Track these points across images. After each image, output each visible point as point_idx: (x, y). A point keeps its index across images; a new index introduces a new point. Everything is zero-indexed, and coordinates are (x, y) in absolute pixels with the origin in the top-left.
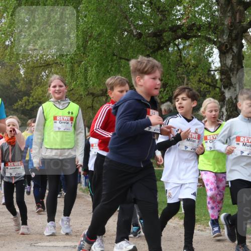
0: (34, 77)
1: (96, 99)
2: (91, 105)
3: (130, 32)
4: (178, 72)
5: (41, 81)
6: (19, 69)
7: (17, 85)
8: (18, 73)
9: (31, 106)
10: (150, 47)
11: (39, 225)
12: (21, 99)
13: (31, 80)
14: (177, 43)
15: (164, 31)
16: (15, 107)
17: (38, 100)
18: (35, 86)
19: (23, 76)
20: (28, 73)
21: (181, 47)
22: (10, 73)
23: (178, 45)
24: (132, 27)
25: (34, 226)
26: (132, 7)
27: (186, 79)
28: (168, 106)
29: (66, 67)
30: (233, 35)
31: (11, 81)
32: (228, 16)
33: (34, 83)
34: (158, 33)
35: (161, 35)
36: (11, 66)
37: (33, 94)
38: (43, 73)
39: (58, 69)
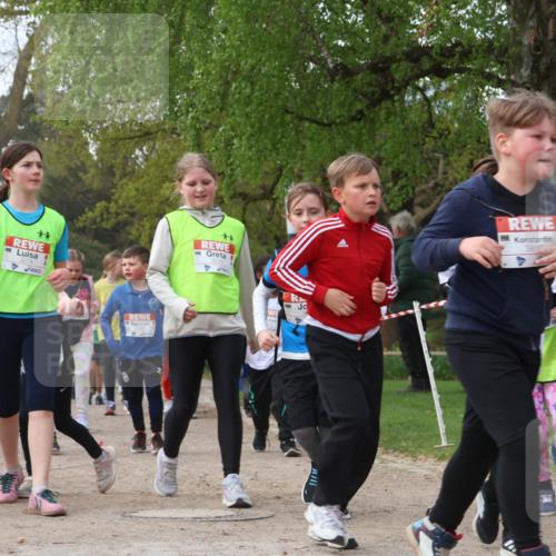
0: (118, 161)
1: (251, 205)
3: (320, 62)
4: (425, 147)
5: (134, 169)
6: (87, 143)
7: (84, 178)
8: (84, 152)
9: (113, 221)
10: (364, 95)
11: (138, 473)
12: (92, 207)
13: (112, 167)
14: (421, 84)
15: (391, 59)
16: (80, 225)
17: (127, 209)
18: (121, 179)
19: (95, 158)
20: (105, 152)
21: (430, 93)
22: (67, 152)
23: (423, 91)
24: (325, 53)
25: (127, 475)
26: (324, 10)
27: (442, 162)
28: (405, 219)
29: (185, 138)
30: (542, 68)
31: (69, 169)
32: (531, 28)
33: (118, 172)
34: (380, 65)
35: (388, 68)
36: (70, 137)
37: (117, 195)
38: (138, 152)
39: (168, 143)
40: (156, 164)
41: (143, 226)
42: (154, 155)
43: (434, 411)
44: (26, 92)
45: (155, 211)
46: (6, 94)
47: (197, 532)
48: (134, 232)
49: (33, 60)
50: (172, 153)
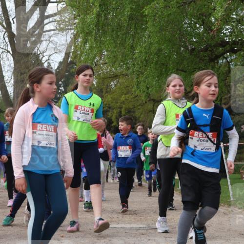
0: (104, 87)
2: (152, 109)
3: (186, 48)
4: (227, 81)
5: (110, 90)
13: (102, 89)
17: (107, 105)
18: (105, 94)
19: (96, 85)
20: (100, 83)
23: (226, 58)
29: (132, 79)
33: (104, 91)
38: (112, 83)
39: (124, 80)
40: (119, 88)
41: (114, 112)
42: (119, 85)
43: (228, 186)
44: (69, 60)
45: (119, 106)
46: (61, 61)
47: (132, 234)
48: (110, 115)
49: (73, 48)
50: (125, 83)
